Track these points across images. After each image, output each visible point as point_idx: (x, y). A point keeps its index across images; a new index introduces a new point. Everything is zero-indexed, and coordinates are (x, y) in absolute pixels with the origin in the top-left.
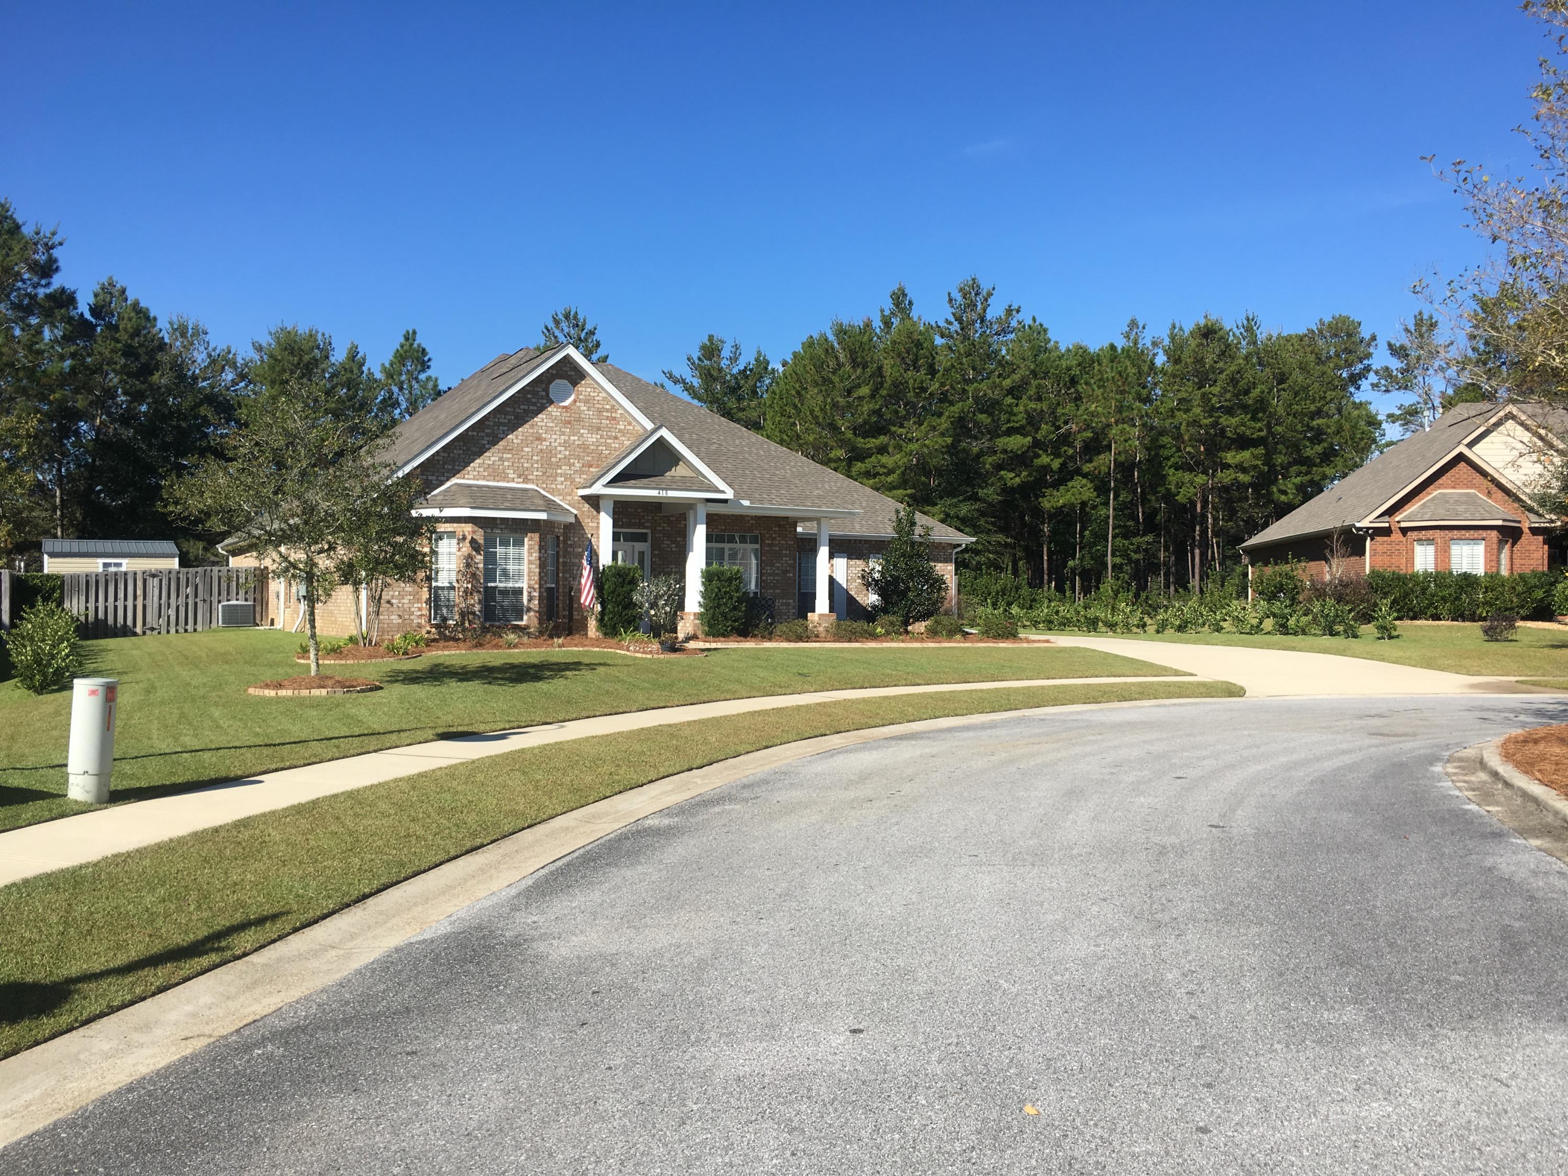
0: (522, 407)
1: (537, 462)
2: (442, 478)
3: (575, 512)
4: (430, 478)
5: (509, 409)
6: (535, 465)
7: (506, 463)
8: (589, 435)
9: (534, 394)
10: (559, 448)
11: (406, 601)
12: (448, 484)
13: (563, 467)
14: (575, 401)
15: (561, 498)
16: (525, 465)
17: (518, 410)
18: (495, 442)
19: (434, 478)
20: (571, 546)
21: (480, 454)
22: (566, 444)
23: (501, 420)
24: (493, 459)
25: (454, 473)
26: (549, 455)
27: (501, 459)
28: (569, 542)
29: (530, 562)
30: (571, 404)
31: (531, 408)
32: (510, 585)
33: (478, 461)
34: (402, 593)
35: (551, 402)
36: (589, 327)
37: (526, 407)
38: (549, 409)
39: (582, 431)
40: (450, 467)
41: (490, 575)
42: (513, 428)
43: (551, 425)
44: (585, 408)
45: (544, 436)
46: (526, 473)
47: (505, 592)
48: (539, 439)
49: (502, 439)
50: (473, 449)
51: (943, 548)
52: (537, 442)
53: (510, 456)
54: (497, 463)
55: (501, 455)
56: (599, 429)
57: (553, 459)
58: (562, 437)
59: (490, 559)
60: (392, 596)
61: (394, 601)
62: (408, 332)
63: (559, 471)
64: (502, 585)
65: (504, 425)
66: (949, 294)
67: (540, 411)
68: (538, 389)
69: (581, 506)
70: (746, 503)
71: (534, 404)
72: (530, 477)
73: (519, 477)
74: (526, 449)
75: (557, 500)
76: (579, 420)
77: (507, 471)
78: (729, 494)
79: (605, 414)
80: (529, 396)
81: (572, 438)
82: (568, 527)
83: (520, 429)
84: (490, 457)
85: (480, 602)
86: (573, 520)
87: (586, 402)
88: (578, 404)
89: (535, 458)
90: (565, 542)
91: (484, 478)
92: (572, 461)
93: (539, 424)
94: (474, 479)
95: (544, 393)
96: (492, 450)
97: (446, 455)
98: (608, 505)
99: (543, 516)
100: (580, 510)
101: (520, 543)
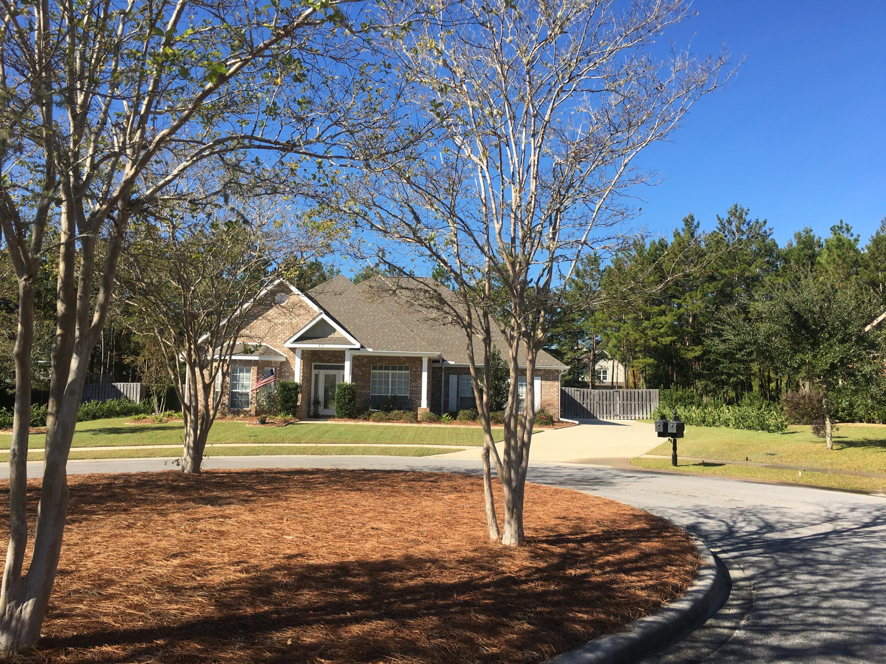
0: (261, 307)
1: (268, 333)
3: (286, 356)
7: (253, 334)
8: (294, 319)
9: (268, 300)
10: (279, 326)
13: (287, 335)
14: (287, 303)
15: (279, 349)
16: (262, 334)
18: (248, 324)
20: (283, 372)
22: (282, 324)
23: (251, 314)
24: (246, 332)
26: (274, 329)
29: (253, 380)
30: (285, 305)
31: (266, 307)
32: (244, 391)
33: (240, 333)
35: (275, 304)
37: (263, 307)
38: (274, 307)
39: (290, 317)
41: (234, 386)
42: (257, 317)
43: (275, 314)
44: (292, 306)
45: (271, 320)
46: (262, 338)
47: (242, 394)
48: (269, 321)
49: (251, 323)
51: (552, 372)
52: (268, 323)
53: (254, 330)
54: (249, 333)
55: (250, 330)
56: (299, 316)
57: (276, 331)
58: (281, 320)
59: (234, 378)
63: (285, 337)
64: (239, 391)
65: (254, 315)
67: (270, 308)
68: (269, 298)
70: (370, 350)
71: (267, 305)
72: (264, 340)
73: (259, 340)
74: (262, 326)
75: (277, 350)
76: (289, 312)
77: (253, 337)
78: (358, 346)
79: (303, 308)
80: (265, 302)
81: (285, 320)
82: (282, 363)
83: (260, 318)
85: (229, 399)
86: (285, 360)
87: (293, 303)
88: (289, 304)
89: (267, 331)
90: (280, 370)
91: (242, 341)
92: (285, 331)
93: (269, 314)
94: (237, 342)
95: (273, 300)
96: (246, 328)
98: (299, 352)
99: (257, 358)
100: (288, 354)
101: (248, 371)
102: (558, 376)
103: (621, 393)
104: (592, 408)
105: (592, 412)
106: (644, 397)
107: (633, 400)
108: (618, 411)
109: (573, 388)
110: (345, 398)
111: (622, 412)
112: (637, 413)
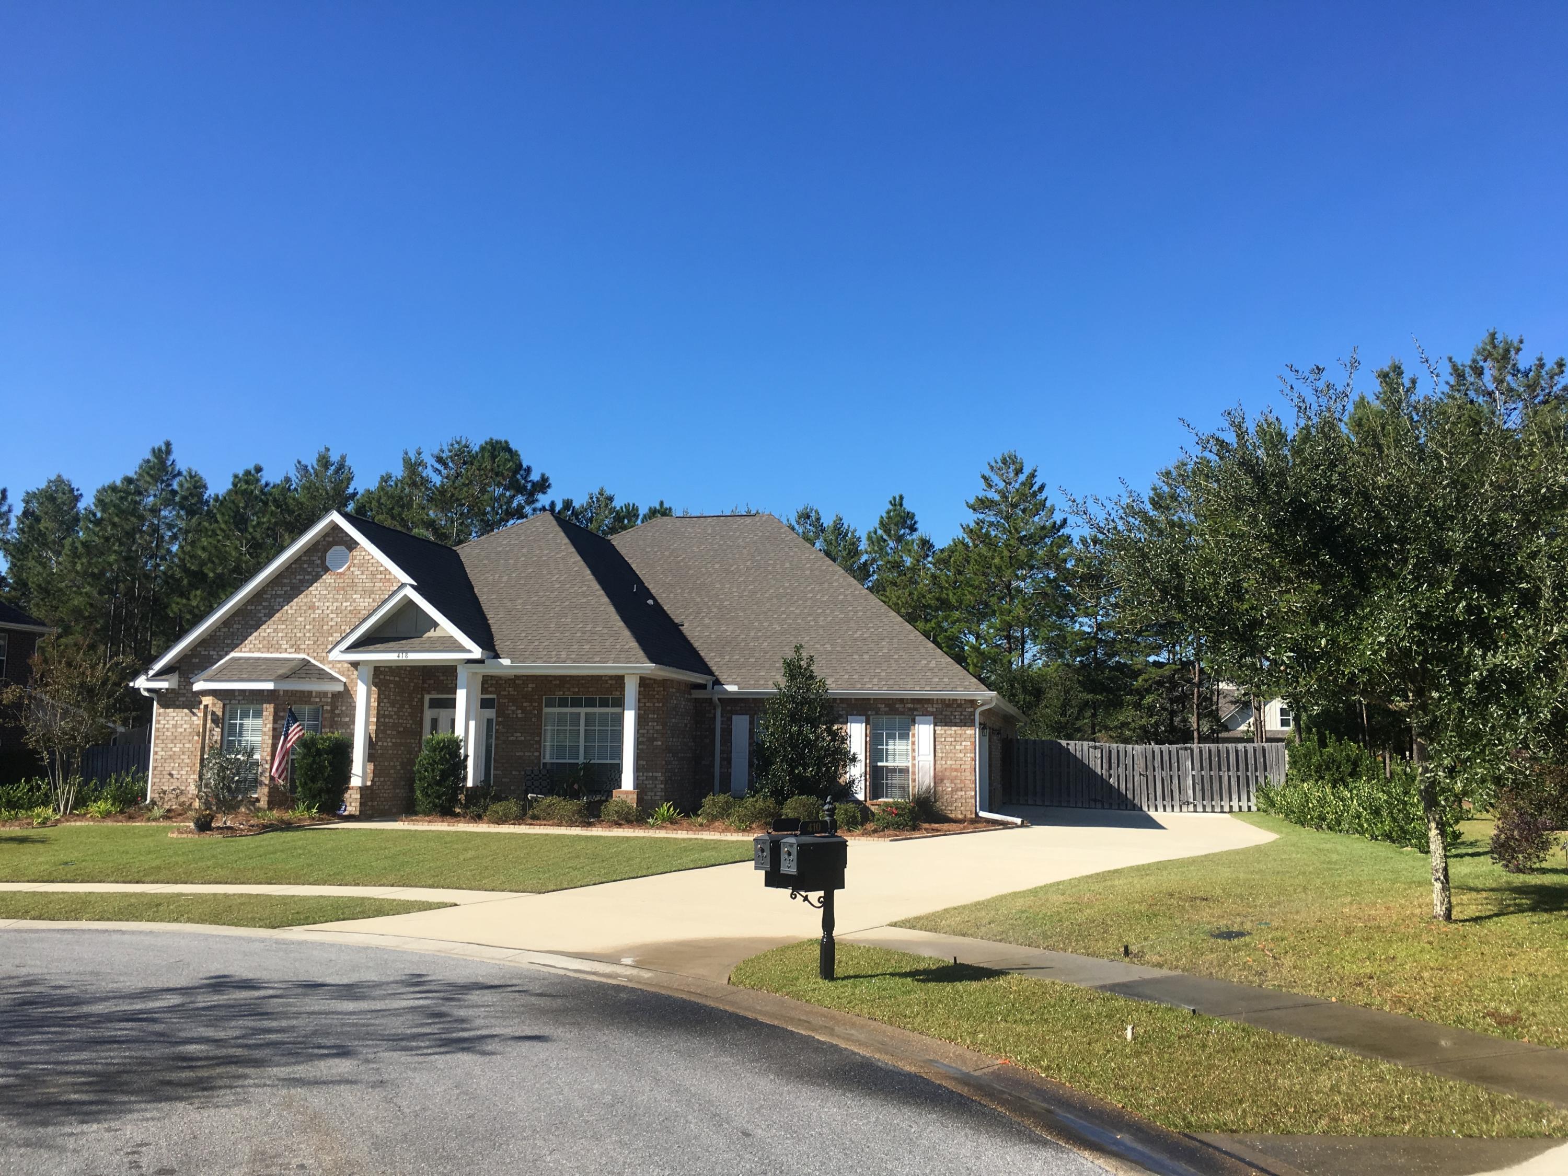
0: (298, 577)
1: (309, 631)
2: (221, 653)
3: (344, 680)
4: (211, 653)
5: (285, 581)
6: (308, 635)
7: (280, 635)
8: (362, 600)
9: (311, 563)
10: (331, 616)
11: (184, 772)
12: (227, 658)
13: (335, 635)
14: (349, 568)
15: (331, 666)
16: (298, 635)
17: (294, 581)
18: (271, 616)
19: (215, 653)
20: (339, 715)
21: (257, 627)
22: (338, 612)
23: (279, 592)
24: (268, 631)
25: (233, 647)
26: (321, 623)
27: (275, 630)
28: (337, 712)
29: (265, 734)
30: (345, 571)
31: (307, 577)
33: (255, 634)
34: (182, 765)
35: (327, 570)
36: (1027, 471)
37: (302, 577)
38: (324, 577)
39: (354, 596)
40: (229, 642)
41: (230, 747)
42: (289, 599)
43: (325, 592)
44: (359, 573)
45: (317, 604)
46: (298, 643)
48: (312, 607)
49: (278, 611)
50: (251, 623)
52: (310, 611)
53: (283, 627)
54: (272, 635)
55: (275, 627)
56: (372, 592)
57: (325, 627)
58: (335, 604)
59: (229, 731)
60: (173, 768)
61: (173, 772)
62: (895, 498)
63: (330, 639)
65: (280, 596)
66: (1450, 359)
67: (317, 578)
68: (314, 558)
69: (350, 673)
70: (506, 662)
71: (309, 573)
72: (302, 647)
73: (292, 646)
74: (300, 619)
75: (326, 668)
76: (353, 585)
77: (281, 642)
78: (478, 654)
79: (379, 576)
80: (305, 566)
81: (345, 604)
82: (336, 696)
83: (295, 600)
84: (266, 630)
86: (341, 689)
87: (361, 566)
88: (352, 569)
89: (307, 627)
90: (332, 711)
91: (259, 650)
92: (343, 628)
93: (313, 593)
94: (250, 651)
95: (319, 562)
96: (268, 623)
97: (226, 630)
98: (369, 672)
99: (270, 686)
100: (348, 677)
101: (258, 714)
102: (973, 714)
103: (1196, 751)
104: (1130, 785)
105: (1130, 796)
106: (1251, 761)
107: (1224, 768)
108: (1190, 792)
109: (1085, 743)
110: (433, 770)
111: (1199, 795)
112: (1235, 797)
